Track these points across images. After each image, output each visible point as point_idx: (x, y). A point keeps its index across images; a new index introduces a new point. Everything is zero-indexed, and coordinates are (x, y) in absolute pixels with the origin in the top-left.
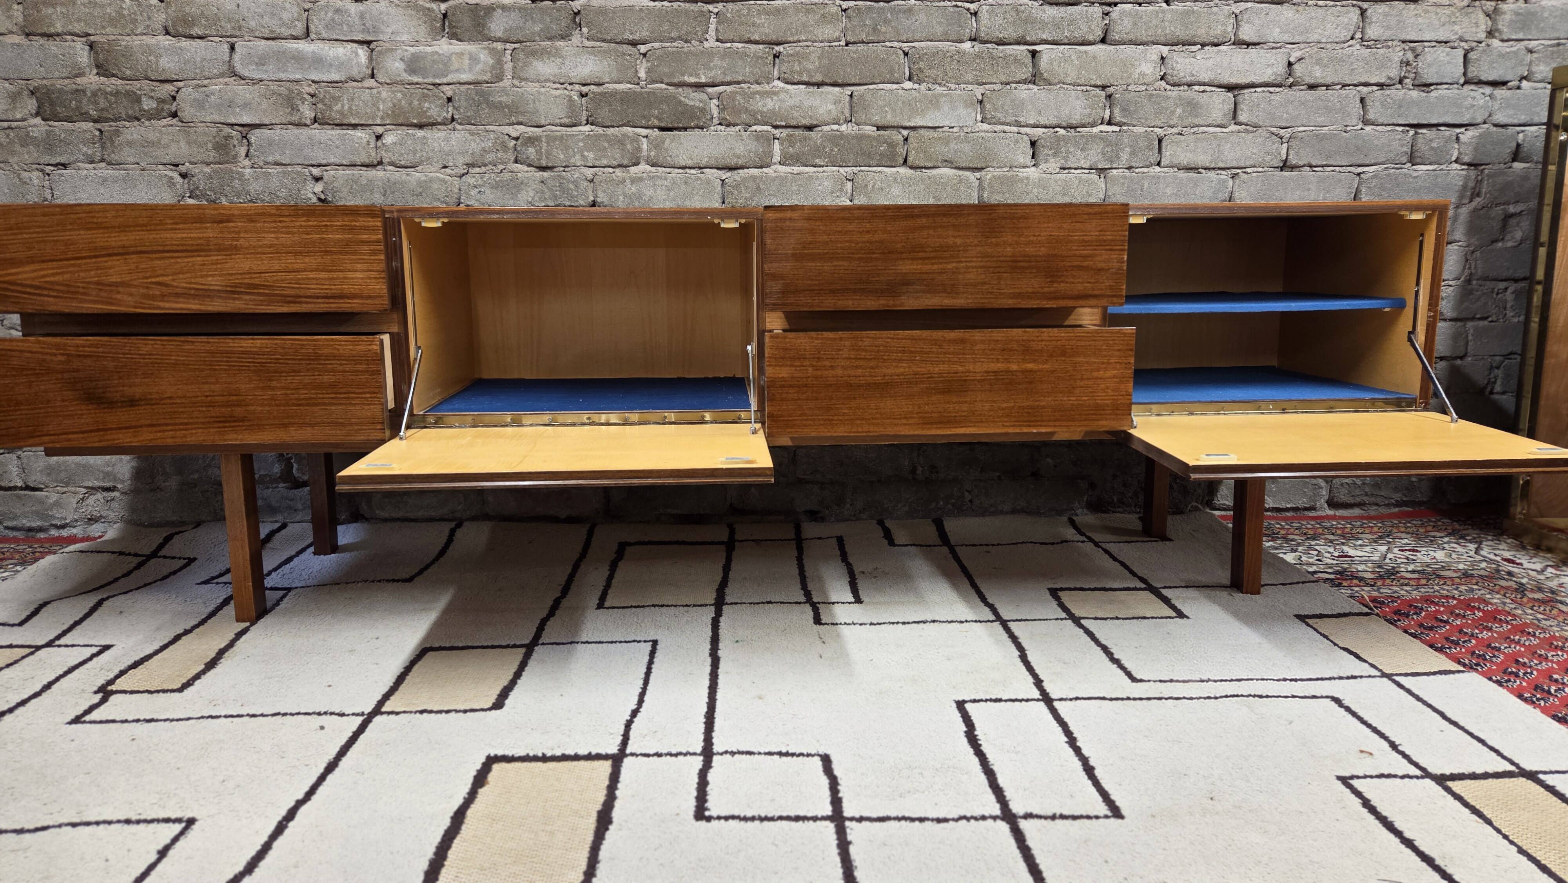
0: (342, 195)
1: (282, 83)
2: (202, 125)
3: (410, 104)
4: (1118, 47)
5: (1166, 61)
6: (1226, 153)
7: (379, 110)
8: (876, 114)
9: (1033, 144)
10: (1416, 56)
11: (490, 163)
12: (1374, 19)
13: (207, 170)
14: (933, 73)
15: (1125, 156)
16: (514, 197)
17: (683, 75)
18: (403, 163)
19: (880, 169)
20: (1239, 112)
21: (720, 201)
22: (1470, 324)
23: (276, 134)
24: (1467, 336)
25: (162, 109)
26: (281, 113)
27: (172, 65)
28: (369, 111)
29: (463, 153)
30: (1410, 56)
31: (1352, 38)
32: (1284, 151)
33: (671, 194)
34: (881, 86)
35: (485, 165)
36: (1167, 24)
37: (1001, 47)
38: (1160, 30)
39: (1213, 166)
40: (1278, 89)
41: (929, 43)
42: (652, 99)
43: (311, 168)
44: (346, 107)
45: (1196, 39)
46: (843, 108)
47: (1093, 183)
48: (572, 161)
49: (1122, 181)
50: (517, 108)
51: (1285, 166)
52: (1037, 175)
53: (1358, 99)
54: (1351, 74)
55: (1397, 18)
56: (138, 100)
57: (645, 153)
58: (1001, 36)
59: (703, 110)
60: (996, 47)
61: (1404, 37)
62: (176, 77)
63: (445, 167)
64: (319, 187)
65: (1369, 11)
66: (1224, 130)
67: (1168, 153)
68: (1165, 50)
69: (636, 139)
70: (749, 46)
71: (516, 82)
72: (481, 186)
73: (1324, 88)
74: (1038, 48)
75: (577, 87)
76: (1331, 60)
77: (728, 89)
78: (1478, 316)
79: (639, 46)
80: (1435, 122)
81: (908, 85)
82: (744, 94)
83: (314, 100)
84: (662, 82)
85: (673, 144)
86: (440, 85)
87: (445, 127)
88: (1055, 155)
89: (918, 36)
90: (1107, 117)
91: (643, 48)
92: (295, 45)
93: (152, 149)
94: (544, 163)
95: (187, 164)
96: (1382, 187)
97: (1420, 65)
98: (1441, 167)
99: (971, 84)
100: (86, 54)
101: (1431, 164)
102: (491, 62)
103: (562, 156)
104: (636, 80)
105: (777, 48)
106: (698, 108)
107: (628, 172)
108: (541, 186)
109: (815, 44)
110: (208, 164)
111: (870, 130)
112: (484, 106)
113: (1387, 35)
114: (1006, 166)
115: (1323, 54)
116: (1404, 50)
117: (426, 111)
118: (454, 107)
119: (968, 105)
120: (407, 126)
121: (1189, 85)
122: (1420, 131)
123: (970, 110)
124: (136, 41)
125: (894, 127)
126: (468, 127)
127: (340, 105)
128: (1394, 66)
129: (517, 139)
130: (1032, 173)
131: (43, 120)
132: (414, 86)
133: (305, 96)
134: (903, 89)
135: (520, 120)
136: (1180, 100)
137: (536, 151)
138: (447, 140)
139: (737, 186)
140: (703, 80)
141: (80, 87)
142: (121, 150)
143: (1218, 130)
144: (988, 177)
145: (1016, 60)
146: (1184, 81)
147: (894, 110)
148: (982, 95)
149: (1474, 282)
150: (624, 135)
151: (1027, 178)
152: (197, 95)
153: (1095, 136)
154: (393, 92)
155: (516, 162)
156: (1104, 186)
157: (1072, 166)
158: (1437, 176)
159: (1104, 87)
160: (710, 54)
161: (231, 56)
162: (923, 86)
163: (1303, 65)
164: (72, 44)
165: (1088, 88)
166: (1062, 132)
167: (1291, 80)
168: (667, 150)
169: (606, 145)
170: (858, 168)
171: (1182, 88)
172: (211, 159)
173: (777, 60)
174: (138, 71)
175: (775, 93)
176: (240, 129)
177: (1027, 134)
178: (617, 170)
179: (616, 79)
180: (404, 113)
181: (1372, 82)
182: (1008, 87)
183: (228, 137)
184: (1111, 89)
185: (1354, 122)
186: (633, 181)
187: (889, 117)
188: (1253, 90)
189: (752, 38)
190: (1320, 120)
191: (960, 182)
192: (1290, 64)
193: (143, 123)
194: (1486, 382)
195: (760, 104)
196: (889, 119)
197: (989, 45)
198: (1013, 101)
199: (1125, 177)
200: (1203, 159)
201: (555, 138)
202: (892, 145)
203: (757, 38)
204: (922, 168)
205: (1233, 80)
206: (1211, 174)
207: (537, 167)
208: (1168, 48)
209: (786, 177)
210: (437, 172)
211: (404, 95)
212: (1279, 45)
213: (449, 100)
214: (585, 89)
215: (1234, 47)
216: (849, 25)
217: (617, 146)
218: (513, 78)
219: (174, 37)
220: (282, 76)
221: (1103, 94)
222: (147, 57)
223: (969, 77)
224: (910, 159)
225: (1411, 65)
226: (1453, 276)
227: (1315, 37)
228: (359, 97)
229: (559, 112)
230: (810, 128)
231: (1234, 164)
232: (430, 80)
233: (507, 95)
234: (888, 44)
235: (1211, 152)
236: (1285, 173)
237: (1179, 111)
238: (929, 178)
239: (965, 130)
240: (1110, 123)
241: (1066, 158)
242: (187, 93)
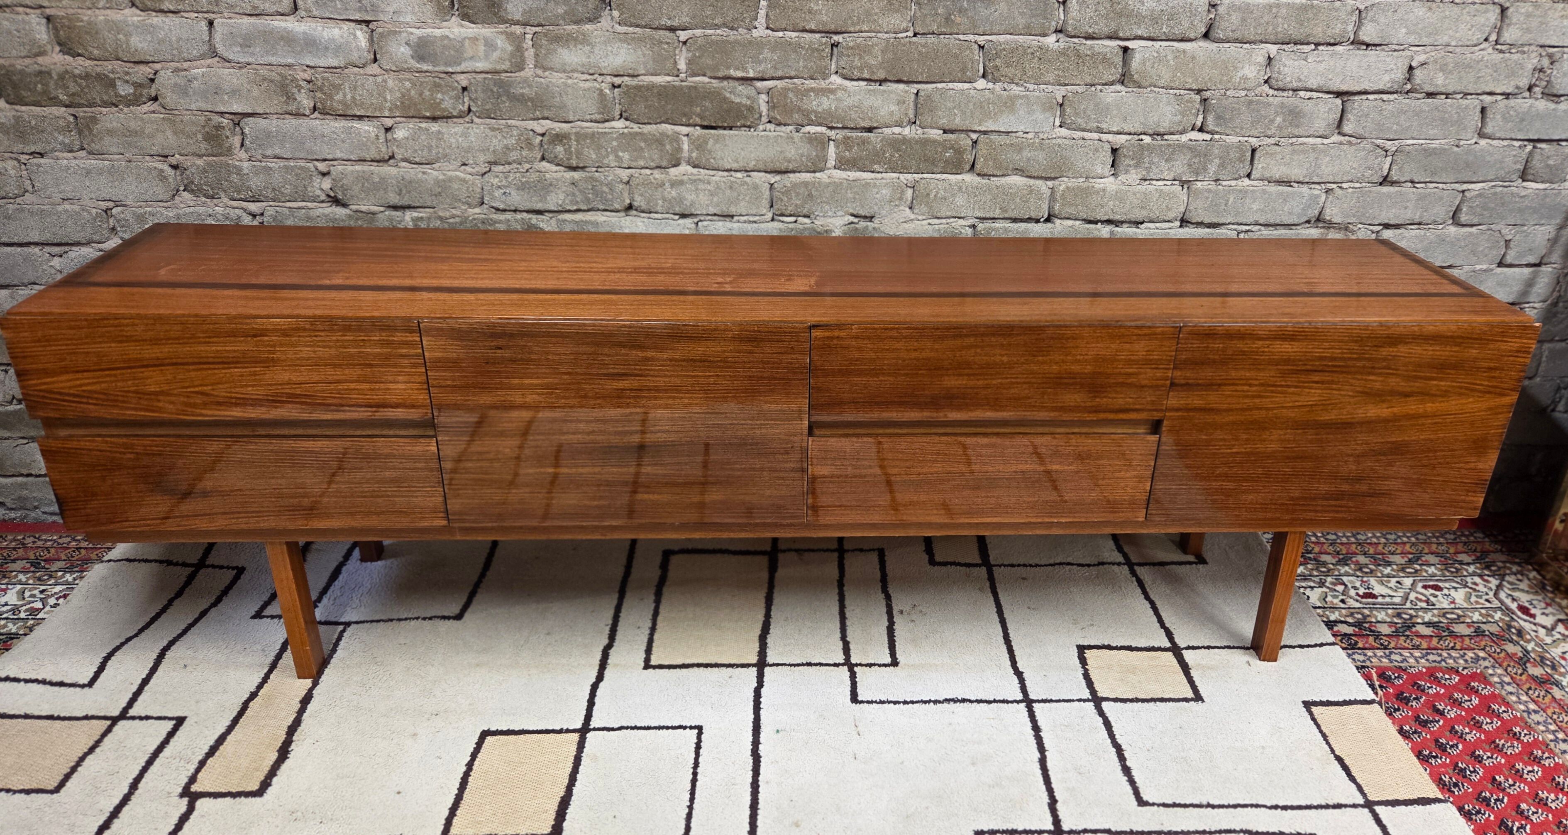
0: (353, 193)
1: (273, 68)
2: (188, 113)
3: (421, 95)
4: (1221, 45)
5: (1273, 61)
6: (1323, 167)
7: (386, 100)
8: (944, 117)
9: (1114, 151)
10: (1552, 63)
11: (514, 161)
12: (1514, 20)
13: (200, 162)
14: (1009, 72)
15: (1212, 169)
16: (543, 199)
17: (728, 68)
18: (417, 160)
19: (944, 176)
20: (1345, 122)
21: (768, 206)
22: (1546, 346)
23: (272, 124)
24: (1541, 357)
25: (141, 95)
26: (276, 102)
27: (144, 45)
28: (374, 101)
29: (483, 151)
30: (1546, 62)
31: (1486, 40)
32: (1387, 166)
33: (715, 199)
34: (951, 85)
35: (510, 163)
36: (1280, 20)
37: (1089, 42)
38: (1271, 28)
39: (1307, 180)
40: (1392, 97)
41: (1008, 36)
42: (692, 95)
43: (316, 163)
44: (349, 97)
45: (1311, 39)
46: (906, 110)
47: (1175, 196)
48: (606, 161)
49: (1206, 194)
50: (542, 102)
51: (1386, 181)
52: (1114, 187)
53: (1479, 109)
54: (1476, 83)
55: (1540, 20)
56: (112, 84)
57: (685, 154)
58: (1090, 31)
59: (750, 109)
60: (1084, 41)
61: (1542, 42)
62: (151, 59)
63: (464, 164)
64: (327, 184)
65: (1511, 10)
66: (1326, 141)
67: (1260, 166)
68: (1273, 49)
69: (675, 138)
70: (805, 35)
71: (539, 72)
72: (506, 187)
73: (1444, 96)
74: (1130, 44)
75: (609, 79)
76: (1457, 65)
77: (779, 84)
78: (1557, 338)
79: (679, 33)
80: (1557, 138)
81: (981, 84)
82: (796, 91)
83: (310, 86)
84: (704, 75)
85: (718, 146)
86: (452, 73)
87: (461, 120)
88: (1137, 166)
89: (996, 29)
90: (1199, 124)
91: (683, 35)
92: (283, 24)
93: (135, 139)
94: (574, 163)
95: (177, 156)
96: (1485, 208)
97: (1555, 72)
98: (1553, 186)
99: (1053, 84)
100: (43, 29)
101: (1542, 182)
102: (510, 48)
103: (594, 156)
104: (676, 73)
105: (836, 38)
106: (745, 105)
107: (667, 173)
108: (571, 189)
109: (879, 35)
110: (200, 156)
111: (935, 134)
112: (504, 99)
113: (1525, 39)
114: (1081, 177)
115: (1450, 58)
116: (1541, 55)
117: (440, 103)
118: (471, 99)
119: (1047, 107)
120: (419, 118)
121: (1294, 90)
122: (1539, 145)
123: (1048, 114)
124: (101, 16)
125: (963, 131)
126: (488, 121)
127: (341, 94)
128: (1526, 74)
129: (543, 135)
130: (1110, 184)
131: (8, 102)
132: (423, 74)
133: (301, 83)
134: (975, 89)
135: (546, 115)
136: (1281, 107)
137: (565, 149)
138: (465, 135)
139: (787, 192)
140: (751, 74)
141: (43, 69)
142: (101, 139)
143: (1319, 140)
144: (1061, 188)
145: (1105, 60)
146: (1290, 86)
147: (964, 113)
148: (1063, 97)
149: (1561, 304)
150: (663, 134)
151: (1104, 190)
152: (178, 81)
153: (1183, 146)
154: (400, 80)
155: (543, 158)
156: (1186, 199)
157: (1154, 177)
158: (1546, 196)
159: (1199, 91)
160: (759, 45)
161: (210, 33)
162: (998, 86)
163: (1425, 72)
164: (26, 18)
165: (1182, 92)
166: (1147, 139)
167: (1409, 87)
168: (710, 152)
169: (643, 145)
170: (920, 176)
171: (1285, 94)
172: (203, 151)
173: (835, 49)
174: (107, 50)
175: (832, 91)
176: (231, 117)
177: (1108, 142)
178: (656, 172)
179: (652, 71)
180: (415, 104)
181: (1498, 91)
182: (1093, 89)
183: (218, 127)
184: (1207, 94)
185: (1469, 135)
186: (674, 184)
187: (958, 120)
188: (1364, 97)
189: (807, 28)
190: (1432, 132)
191: (1031, 192)
192: (1411, 68)
193: (122, 110)
194: (1549, 402)
195: (814, 103)
196: (958, 122)
197: (1076, 40)
198: (1097, 105)
199: (1210, 191)
200: (1296, 173)
201: (586, 136)
202: (959, 152)
203: (813, 27)
204: (990, 175)
205: (1344, 88)
206: (1305, 189)
207: (566, 167)
208: (1278, 46)
209: (841, 183)
210: (456, 170)
211: (414, 84)
212: (1402, 47)
213: (464, 89)
214: (617, 81)
215: (1351, 47)
216: (918, 14)
217: (654, 147)
218: (536, 66)
219: (142, 10)
220: (273, 60)
221: (1198, 98)
222: (115, 36)
223: (1051, 77)
224: (978, 166)
225: (1545, 72)
226: (1541, 299)
227: (1446, 39)
228: (363, 85)
229: (590, 108)
230: (870, 130)
231: (1331, 179)
232: (442, 68)
233: (530, 86)
234: (961, 37)
235: (1307, 165)
236: (1385, 189)
237: (1279, 120)
238: (997, 187)
239: (1041, 136)
240: (1201, 130)
241: (1148, 170)
242: (166, 77)
